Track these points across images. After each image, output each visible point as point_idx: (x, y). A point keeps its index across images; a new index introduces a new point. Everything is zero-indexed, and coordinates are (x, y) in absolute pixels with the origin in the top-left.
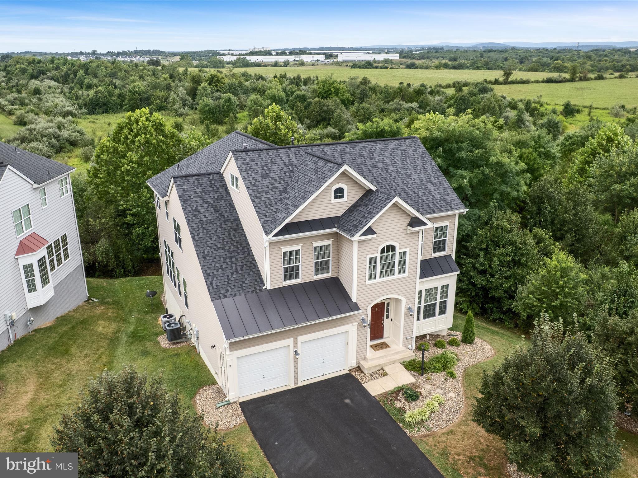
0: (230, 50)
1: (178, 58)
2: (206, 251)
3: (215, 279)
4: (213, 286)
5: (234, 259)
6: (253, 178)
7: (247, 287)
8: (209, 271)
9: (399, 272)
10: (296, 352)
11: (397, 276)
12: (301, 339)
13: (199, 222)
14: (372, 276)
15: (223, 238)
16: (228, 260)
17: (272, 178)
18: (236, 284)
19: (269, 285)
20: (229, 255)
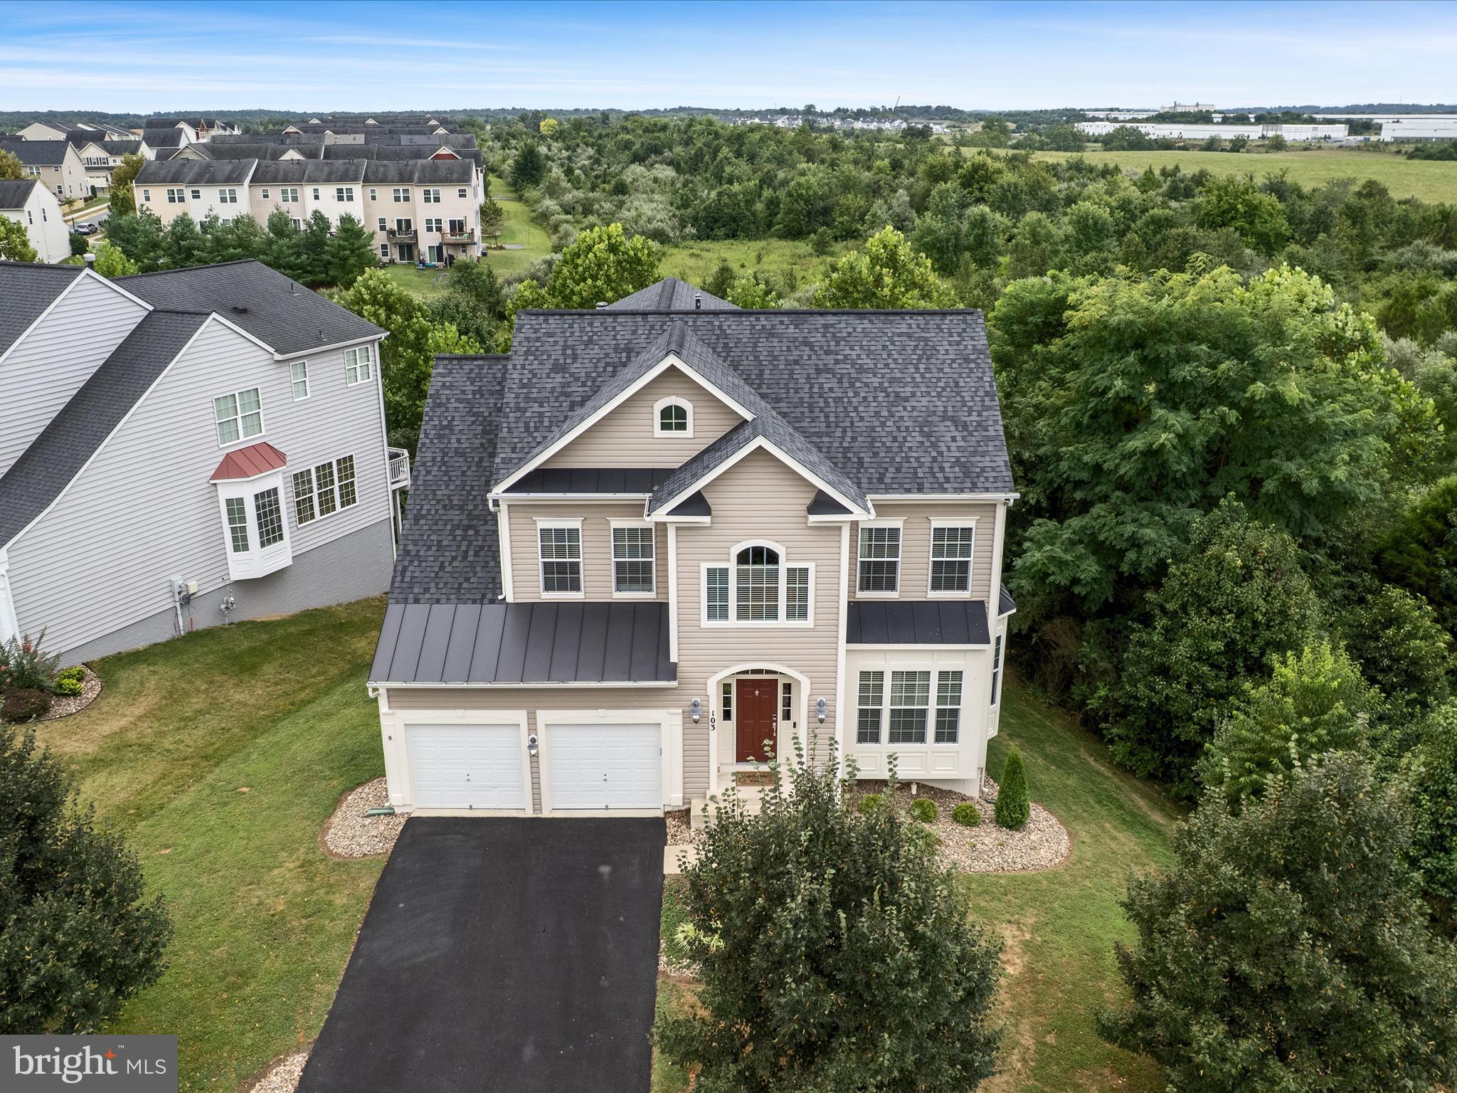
0: (1112, 110)
1: (979, 127)
2: (426, 507)
3: (416, 563)
4: (403, 576)
5: (471, 532)
6: (531, 371)
7: (469, 590)
8: (410, 547)
9: (790, 615)
10: (533, 741)
11: (782, 621)
12: (544, 716)
13: (442, 450)
14: (717, 611)
15: (473, 487)
16: (458, 532)
17: (572, 375)
18: (450, 580)
19: (509, 593)
20: (465, 522)
